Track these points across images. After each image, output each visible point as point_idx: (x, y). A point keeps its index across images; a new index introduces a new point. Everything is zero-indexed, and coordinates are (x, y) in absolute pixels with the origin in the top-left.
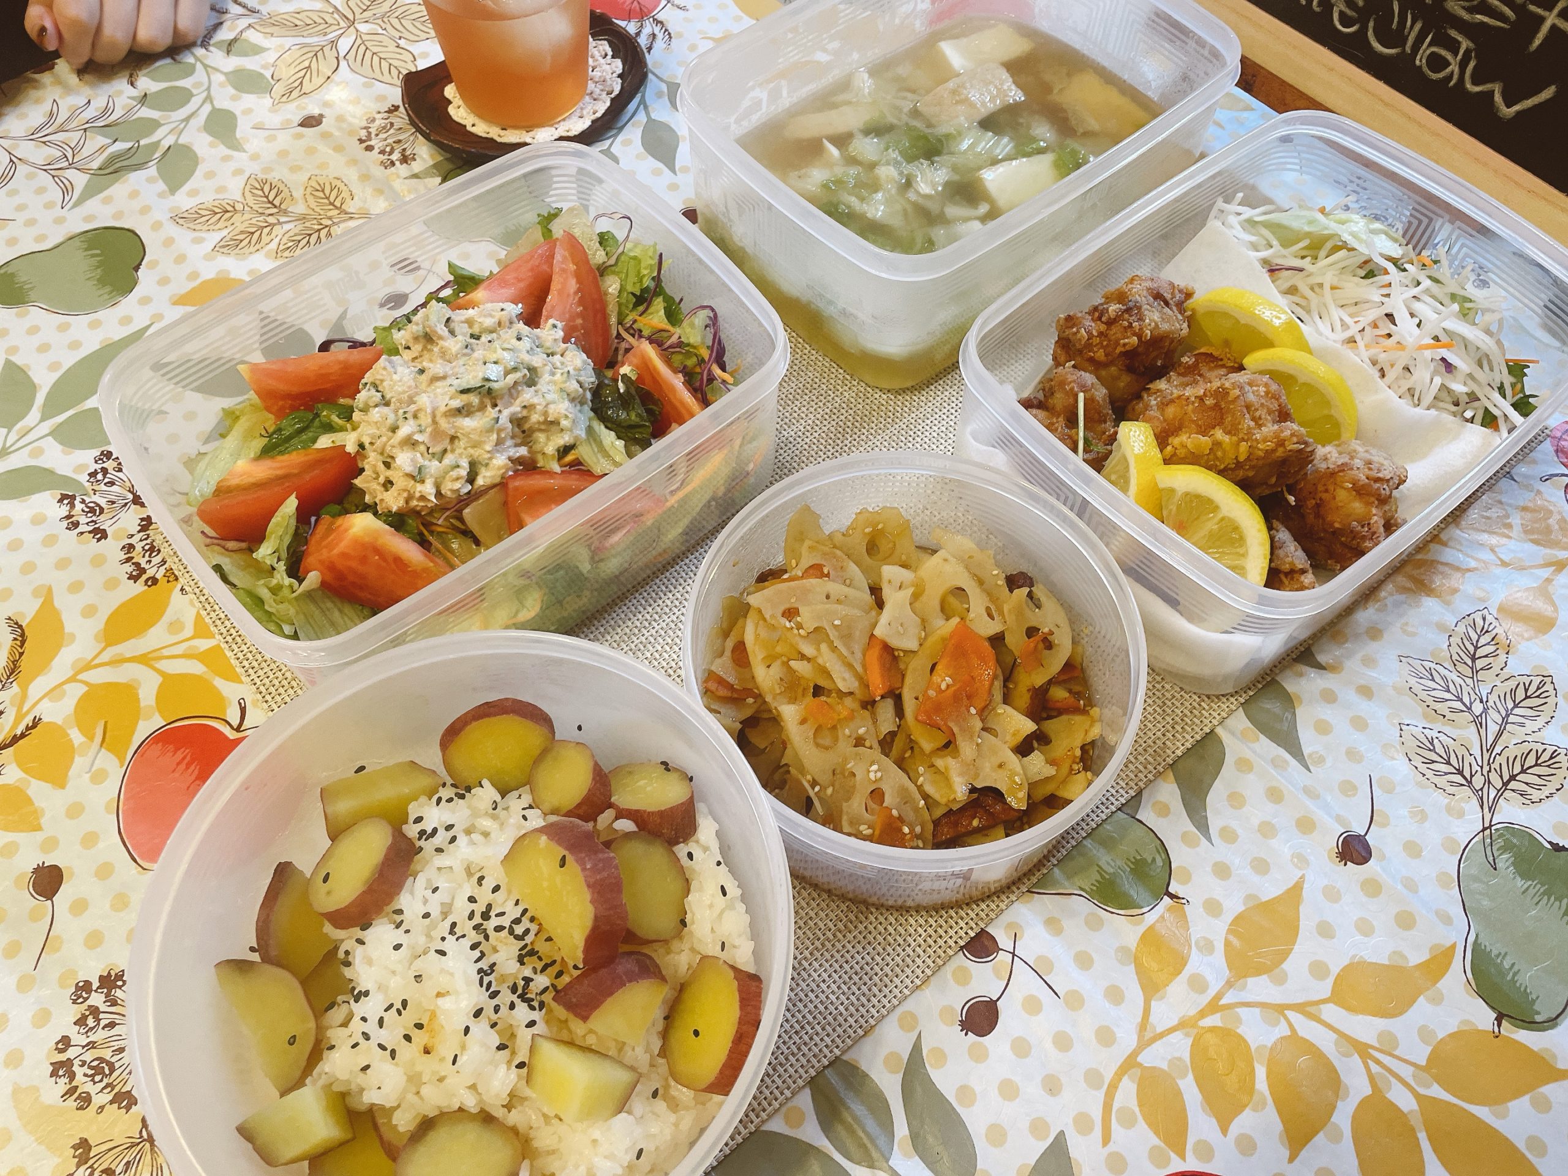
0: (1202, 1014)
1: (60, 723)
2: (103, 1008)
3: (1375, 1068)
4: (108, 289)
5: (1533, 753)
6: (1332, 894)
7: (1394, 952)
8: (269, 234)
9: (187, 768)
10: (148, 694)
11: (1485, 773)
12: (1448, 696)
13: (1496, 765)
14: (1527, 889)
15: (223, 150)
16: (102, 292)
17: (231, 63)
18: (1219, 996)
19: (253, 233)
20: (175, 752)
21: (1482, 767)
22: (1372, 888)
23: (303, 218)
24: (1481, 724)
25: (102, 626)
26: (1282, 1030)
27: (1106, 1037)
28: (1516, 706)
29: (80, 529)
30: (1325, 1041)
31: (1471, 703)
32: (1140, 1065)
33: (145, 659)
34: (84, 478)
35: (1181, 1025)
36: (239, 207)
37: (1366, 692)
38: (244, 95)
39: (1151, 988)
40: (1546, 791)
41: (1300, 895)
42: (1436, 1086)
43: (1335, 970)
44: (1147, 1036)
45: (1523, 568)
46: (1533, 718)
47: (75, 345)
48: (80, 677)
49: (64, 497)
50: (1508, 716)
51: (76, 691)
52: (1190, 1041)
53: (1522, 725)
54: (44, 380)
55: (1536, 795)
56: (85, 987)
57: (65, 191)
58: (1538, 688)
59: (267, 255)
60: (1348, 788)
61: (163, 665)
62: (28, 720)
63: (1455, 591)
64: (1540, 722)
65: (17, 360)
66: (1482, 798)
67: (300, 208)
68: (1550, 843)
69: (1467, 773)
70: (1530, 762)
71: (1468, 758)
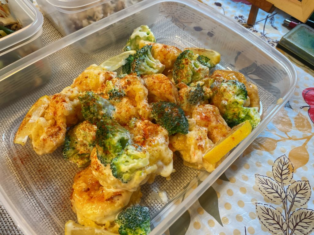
5: (304, 213)
11: (287, 223)
12: (273, 191)
13: (291, 219)
21: (286, 220)
24: (285, 202)
28: (297, 194)
31: (281, 193)
37: (244, 190)
40: (309, 229)
45: (296, 140)
46: (303, 198)
50: (294, 198)
53: (299, 202)
55: (306, 231)
58: (304, 186)
60: (237, 233)
63: (274, 149)
64: (305, 200)
69: (281, 224)
70: (303, 217)
71: (281, 217)
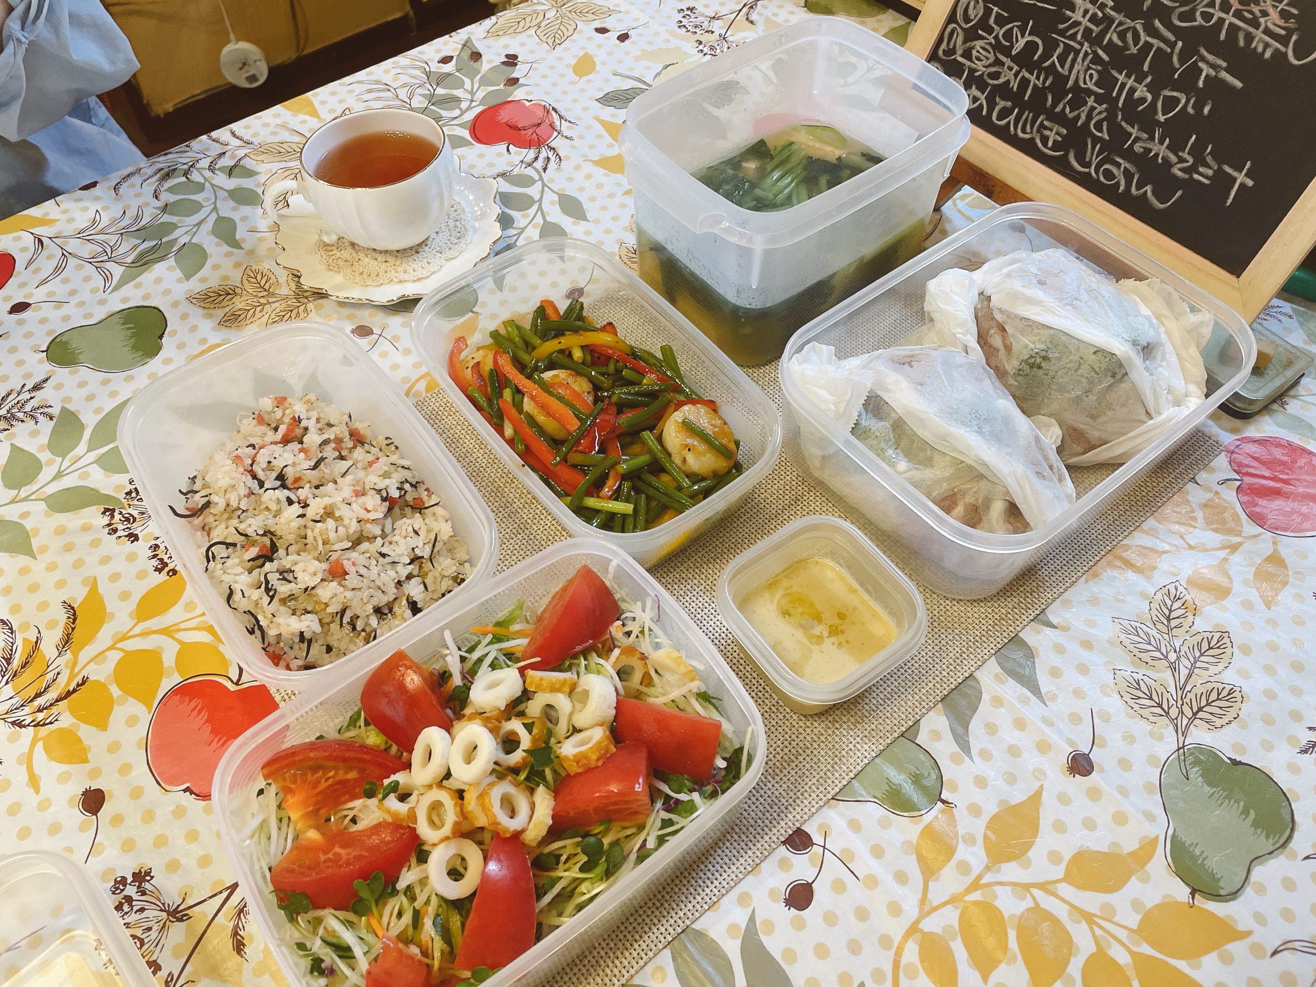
0: (968, 891)
1: (103, 680)
2: (135, 897)
3: (1098, 932)
4: (140, 353)
5: (1215, 691)
6: (1064, 799)
7: (1112, 843)
8: (261, 311)
9: (200, 712)
10: (169, 658)
11: (1179, 706)
12: (1150, 648)
13: (1187, 700)
14: (1213, 794)
15: (226, 248)
16: (134, 356)
17: (232, 183)
18: (980, 877)
19: (248, 311)
20: (190, 701)
21: (1176, 701)
22: (1094, 794)
23: (286, 298)
24: (1175, 669)
25: (135, 607)
26: (1028, 903)
27: (895, 909)
28: (1202, 655)
29: (119, 533)
30: (1061, 911)
31: (1167, 653)
32: (921, 931)
33: (167, 632)
34: (121, 496)
35: (951, 901)
36: (238, 291)
37: (1087, 644)
38: (242, 207)
39: (929, 872)
40: (1226, 719)
41: (1040, 800)
42: (1145, 945)
43: (1067, 857)
44: (926, 909)
45: (1205, 550)
46: (1215, 664)
47: (111, 395)
49: (106, 510)
50: (1195, 662)
51: (115, 657)
52: (959, 911)
53: (1207, 669)
54: (90, 420)
55: (1218, 722)
56: (123, 882)
57: (106, 279)
58: (1218, 642)
59: (259, 327)
60: (1075, 719)
61: (179, 635)
62: (79, 679)
63: (1155, 568)
64: (1221, 667)
65: (71, 407)
66: (1177, 725)
67: (284, 291)
68: (1229, 758)
69: (1165, 706)
70: (1214, 696)
71: (1166, 695)
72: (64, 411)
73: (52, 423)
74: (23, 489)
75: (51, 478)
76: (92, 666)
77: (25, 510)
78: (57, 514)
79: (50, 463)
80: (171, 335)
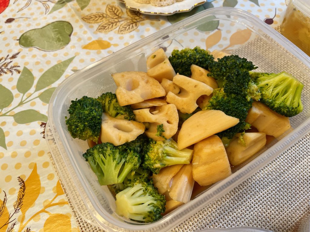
4: (60, 43)
8: (116, 25)
19: (110, 25)
23: (127, 19)
25: (56, 185)
36: (105, 15)
47: (48, 62)
48: (45, 210)
49: (42, 124)
51: (45, 217)
54: (37, 75)
59: (115, 32)
65: (28, 67)
67: (125, 16)
72: (25, 69)
73: (19, 75)
74: (4, 109)
75: (17, 105)
76: (32, 221)
77: (4, 121)
78: (19, 124)
79: (17, 96)
80: (74, 35)
